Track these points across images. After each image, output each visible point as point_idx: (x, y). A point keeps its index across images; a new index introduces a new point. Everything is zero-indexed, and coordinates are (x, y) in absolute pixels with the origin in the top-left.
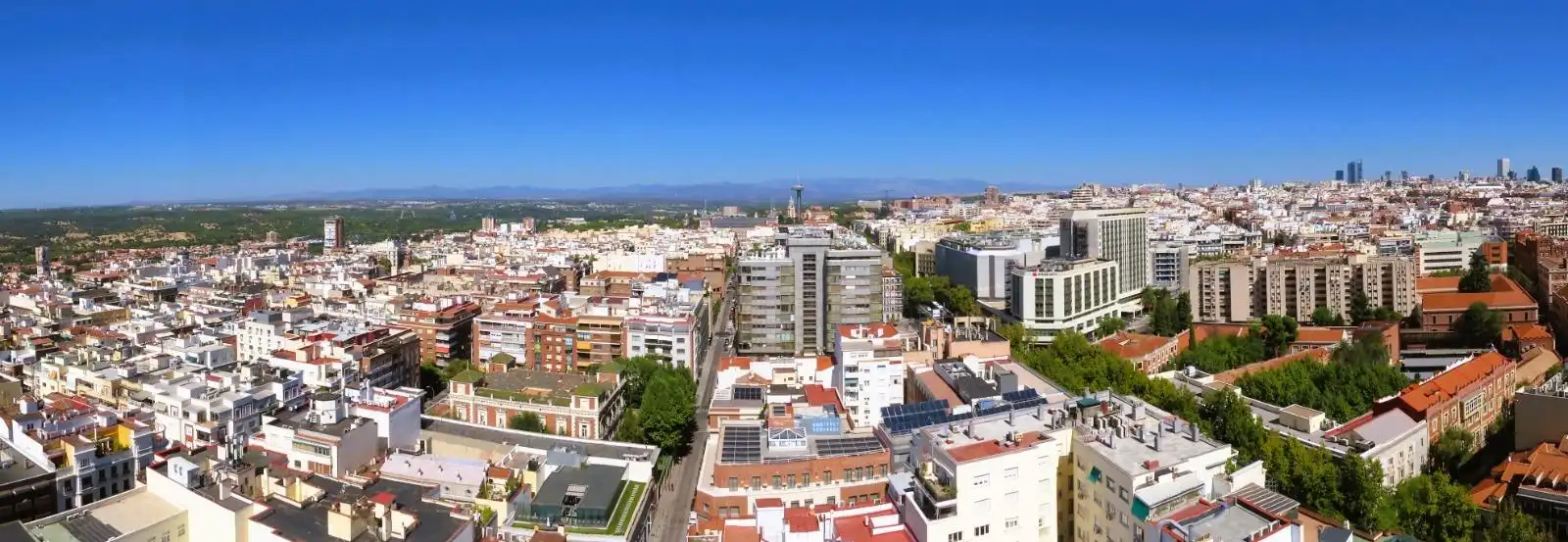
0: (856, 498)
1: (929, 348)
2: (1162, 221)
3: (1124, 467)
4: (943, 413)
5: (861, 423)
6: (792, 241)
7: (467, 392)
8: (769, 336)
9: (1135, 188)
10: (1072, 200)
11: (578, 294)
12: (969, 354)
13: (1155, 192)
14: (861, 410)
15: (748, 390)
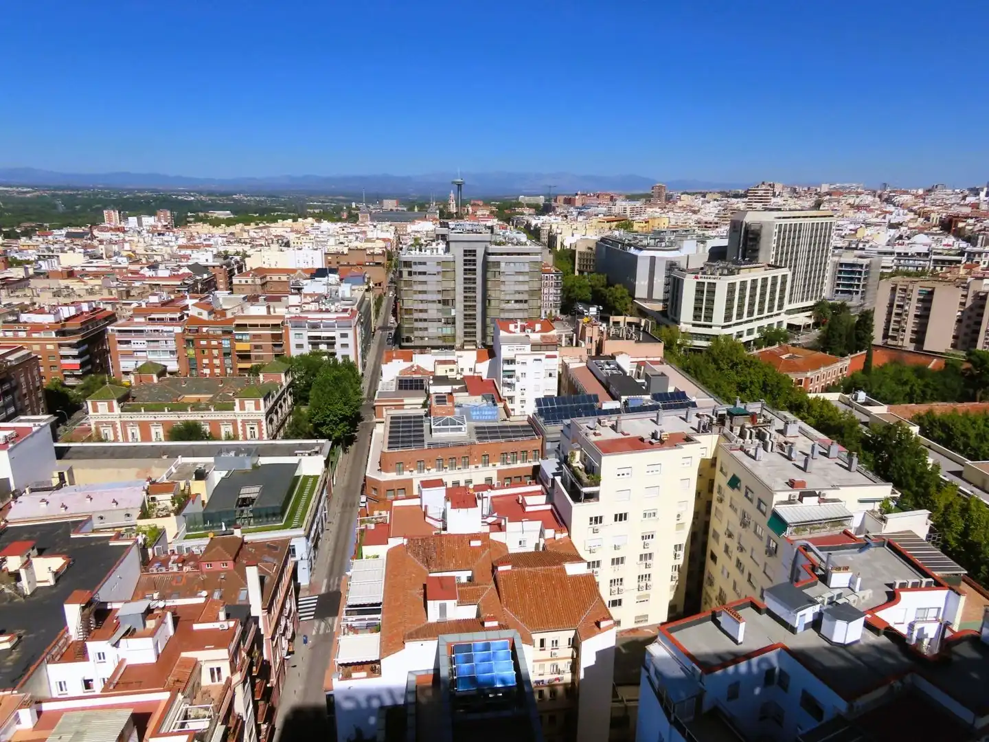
0: (510, 479)
1: (583, 345)
2: (852, 227)
3: (767, 481)
4: (593, 407)
5: (517, 412)
6: (452, 236)
7: (111, 409)
8: (430, 330)
9: (825, 188)
10: (746, 200)
11: (232, 293)
12: (622, 353)
13: (849, 193)
14: (517, 400)
15: (411, 381)
